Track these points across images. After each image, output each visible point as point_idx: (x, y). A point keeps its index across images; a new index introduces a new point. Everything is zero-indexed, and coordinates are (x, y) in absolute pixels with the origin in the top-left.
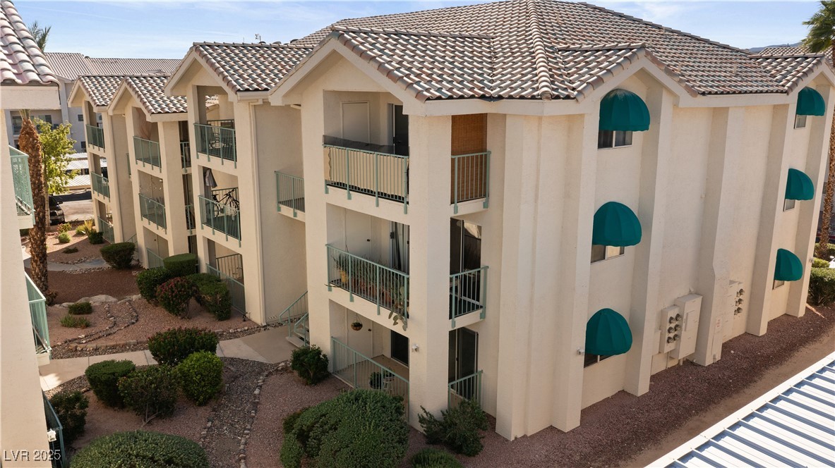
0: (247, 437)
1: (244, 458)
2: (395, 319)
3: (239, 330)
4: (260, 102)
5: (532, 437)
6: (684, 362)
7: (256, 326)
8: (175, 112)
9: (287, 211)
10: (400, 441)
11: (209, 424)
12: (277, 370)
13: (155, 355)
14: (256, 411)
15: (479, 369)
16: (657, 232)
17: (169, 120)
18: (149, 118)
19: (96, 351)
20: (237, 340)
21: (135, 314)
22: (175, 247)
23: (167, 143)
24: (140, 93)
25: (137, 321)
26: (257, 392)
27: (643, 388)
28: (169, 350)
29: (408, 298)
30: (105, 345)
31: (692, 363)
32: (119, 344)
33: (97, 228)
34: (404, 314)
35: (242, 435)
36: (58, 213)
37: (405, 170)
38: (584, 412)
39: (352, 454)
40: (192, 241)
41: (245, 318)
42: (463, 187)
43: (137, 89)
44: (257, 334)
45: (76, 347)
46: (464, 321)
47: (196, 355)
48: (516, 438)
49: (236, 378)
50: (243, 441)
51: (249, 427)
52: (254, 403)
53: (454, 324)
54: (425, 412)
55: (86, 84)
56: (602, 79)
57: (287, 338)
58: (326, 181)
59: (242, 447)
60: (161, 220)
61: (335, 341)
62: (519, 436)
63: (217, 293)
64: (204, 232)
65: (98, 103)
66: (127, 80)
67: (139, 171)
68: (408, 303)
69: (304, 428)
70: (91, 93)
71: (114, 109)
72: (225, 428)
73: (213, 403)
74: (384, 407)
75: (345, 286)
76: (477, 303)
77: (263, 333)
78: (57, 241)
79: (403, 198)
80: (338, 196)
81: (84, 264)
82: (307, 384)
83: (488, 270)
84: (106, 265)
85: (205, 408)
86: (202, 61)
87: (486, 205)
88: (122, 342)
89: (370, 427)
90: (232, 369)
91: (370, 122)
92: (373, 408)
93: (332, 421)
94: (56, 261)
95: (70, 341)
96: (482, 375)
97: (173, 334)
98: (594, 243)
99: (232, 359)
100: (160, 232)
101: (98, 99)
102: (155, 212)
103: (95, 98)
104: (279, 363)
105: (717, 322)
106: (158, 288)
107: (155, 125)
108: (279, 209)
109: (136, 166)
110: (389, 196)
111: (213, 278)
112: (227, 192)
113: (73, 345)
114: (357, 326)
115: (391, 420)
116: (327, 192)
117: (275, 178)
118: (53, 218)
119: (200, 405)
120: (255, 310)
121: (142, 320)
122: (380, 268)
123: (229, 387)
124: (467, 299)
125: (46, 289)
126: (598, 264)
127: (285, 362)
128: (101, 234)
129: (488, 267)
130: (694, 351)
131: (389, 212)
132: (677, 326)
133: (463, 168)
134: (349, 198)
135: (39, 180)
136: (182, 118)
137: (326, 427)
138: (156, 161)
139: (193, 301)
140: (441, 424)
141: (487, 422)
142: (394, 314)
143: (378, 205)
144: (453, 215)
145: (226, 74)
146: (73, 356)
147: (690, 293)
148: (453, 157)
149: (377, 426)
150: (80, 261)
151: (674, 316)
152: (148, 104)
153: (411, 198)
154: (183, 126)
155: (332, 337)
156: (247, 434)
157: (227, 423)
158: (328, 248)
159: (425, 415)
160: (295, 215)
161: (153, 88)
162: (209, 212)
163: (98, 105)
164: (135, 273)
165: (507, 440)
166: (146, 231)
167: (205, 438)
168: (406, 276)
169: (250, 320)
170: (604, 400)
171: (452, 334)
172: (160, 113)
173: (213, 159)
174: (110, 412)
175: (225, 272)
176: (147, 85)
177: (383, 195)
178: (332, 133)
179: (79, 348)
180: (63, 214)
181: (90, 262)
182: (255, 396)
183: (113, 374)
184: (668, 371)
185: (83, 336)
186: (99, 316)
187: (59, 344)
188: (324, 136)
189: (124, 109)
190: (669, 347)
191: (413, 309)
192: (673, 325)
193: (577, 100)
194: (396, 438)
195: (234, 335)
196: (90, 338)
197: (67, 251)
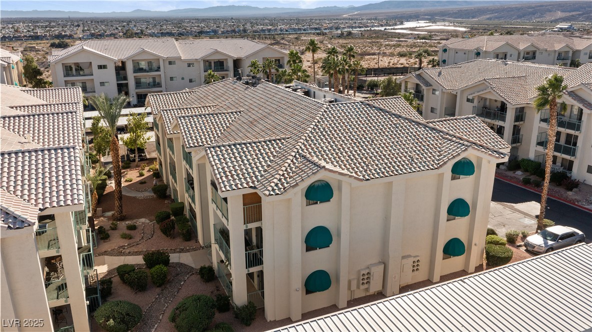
3: (191, 248)
5: (278, 321)
6: (377, 293)
7: (200, 246)
11: (157, 296)
12: (196, 272)
14: (178, 293)
16: (345, 239)
19: (129, 254)
20: (188, 254)
21: (153, 233)
22: (180, 197)
25: (151, 238)
26: (182, 283)
28: (149, 261)
29: (230, 259)
30: (133, 250)
31: (381, 294)
35: (167, 303)
41: (197, 241)
42: (250, 217)
44: (198, 251)
46: (255, 269)
47: (157, 266)
49: (178, 275)
50: (166, 306)
51: (172, 299)
52: (179, 288)
53: (249, 271)
57: (208, 256)
58: (212, 197)
59: (164, 309)
60: (175, 180)
66: (161, 112)
72: (162, 299)
73: (163, 286)
75: (218, 243)
77: (201, 251)
78: (138, 175)
79: (227, 219)
80: (215, 206)
81: (146, 192)
85: (159, 288)
88: (141, 250)
94: (134, 189)
95: (121, 247)
99: (181, 264)
105: (394, 276)
109: (168, 150)
110: (224, 216)
113: (121, 250)
114: (222, 261)
116: (212, 203)
119: (157, 287)
120: (200, 239)
121: (154, 236)
123: (173, 279)
126: (310, 252)
130: (381, 288)
131: (225, 222)
132: (368, 277)
133: (249, 210)
134: (217, 209)
140: (240, 310)
142: (228, 262)
144: (245, 229)
146: (119, 255)
148: (244, 207)
150: (146, 190)
151: (366, 273)
153: (229, 221)
155: (217, 265)
156: (169, 303)
157: (165, 296)
158: (214, 226)
164: (166, 202)
166: (172, 180)
167: (153, 303)
168: (229, 250)
169: (199, 242)
170: (322, 308)
171: (247, 274)
174: (125, 287)
177: (223, 214)
179: (123, 252)
180: (146, 156)
181: (149, 191)
182: (181, 285)
183: (125, 271)
185: (127, 244)
186: (138, 232)
187: (116, 248)
188: (211, 180)
190: (362, 287)
191: (232, 264)
192: (366, 277)
193: (283, 195)
195: (188, 251)
196: (130, 246)
197: (142, 183)
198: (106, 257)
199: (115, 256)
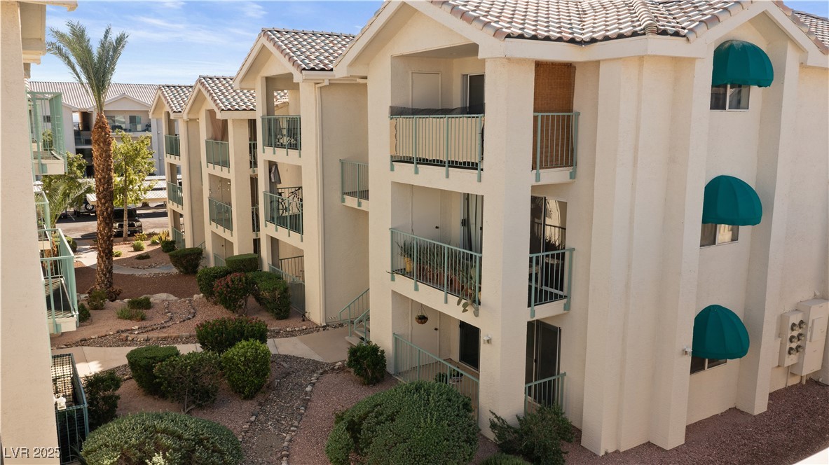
0: (293, 434)
1: (287, 456)
2: (465, 306)
3: (297, 329)
4: (326, 83)
5: (626, 453)
6: (807, 381)
7: (315, 326)
8: (244, 110)
9: (351, 202)
10: (468, 441)
11: (253, 418)
12: (333, 369)
13: (203, 345)
14: (306, 408)
15: (562, 371)
16: (780, 214)
17: (238, 118)
18: (219, 116)
19: (147, 342)
20: (293, 339)
21: (192, 311)
22: (240, 246)
23: (237, 140)
24: (212, 92)
25: (193, 317)
26: (309, 389)
27: (760, 406)
28: (217, 338)
29: (480, 283)
30: (156, 336)
31: (817, 383)
32: (171, 337)
33: (170, 238)
34: (475, 301)
35: (288, 431)
36: (136, 224)
37: (479, 131)
38: (690, 429)
39: (410, 450)
40: (256, 243)
41: (304, 318)
42: (546, 152)
43: (209, 88)
44: (315, 334)
45: (127, 336)
46: (545, 312)
47: (243, 343)
48: (606, 453)
49: (288, 374)
50: (288, 438)
51: (296, 424)
52: (305, 400)
53: (533, 314)
54: (496, 417)
55: (165, 93)
56: (717, 17)
57: (347, 338)
58: (392, 157)
59: (286, 444)
60: (227, 224)
61: (397, 340)
62: (610, 451)
63: (275, 289)
64: (268, 230)
65: (175, 110)
66: (200, 81)
67: (209, 174)
68: (480, 288)
69: (356, 419)
70: (169, 100)
71: (189, 113)
72: (269, 423)
73: (260, 398)
74: (450, 400)
75: (409, 274)
76: (560, 293)
77: (322, 333)
78: (132, 249)
79: (477, 164)
80: (405, 173)
81: (153, 269)
82: (364, 384)
83: (574, 252)
84: (175, 271)
85: (251, 402)
86: (270, 46)
87: (573, 176)
88: (174, 335)
89: (431, 420)
90: (285, 365)
91: (442, 85)
92: (437, 399)
93: (389, 412)
94: (127, 266)
95: (122, 331)
96: (565, 378)
97: (223, 322)
98: (704, 222)
99: (286, 356)
100: (226, 234)
101: (175, 107)
102: (222, 216)
103: (172, 105)
104: (336, 363)
106: (216, 283)
107: (225, 122)
108: (343, 200)
109: (208, 170)
110: (460, 163)
111: (275, 277)
112: (294, 190)
113: (125, 335)
114: (422, 319)
115: (458, 415)
116: (392, 169)
117: (340, 168)
118: (132, 229)
119: (246, 398)
120: (315, 310)
121: (198, 316)
122: (448, 248)
123: (279, 383)
124: (549, 289)
125: (110, 286)
126: (707, 249)
127: (343, 361)
128: (173, 242)
129: (574, 249)
130: (819, 368)
131: (461, 181)
132: (800, 335)
133: (547, 130)
134: (417, 172)
135: (109, 175)
136: (250, 115)
137: (382, 418)
138: (225, 164)
139: (251, 300)
140: (516, 431)
141: (571, 434)
142: (464, 301)
143: (447, 177)
144: (535, 183)
145: (292, 54)
146: (122, 345)
147: (815, 297)
148: (536, 114)
149: (439, 420)
150: (151, 267)
151: (797, 323)
152: (218, 101)
153: (485, 165)
154: (252, 123)
155: (394, 334)
156: (294, 431)
157: (273, 418)
158: (392, 232)
159: (496, 420)
160: (359, 204)
161: (226, 88)
162: (272, 210)
163: (175, 112)
165: (595, 455)
166: (214, 235)
167: (246, 432)
168: (478, 255)
169: (309, 320)
170: (711, 418)
171: (530, 324)
172: (229, 110)
173: (279, 150)
174: (150, 400)
175: (288, 271)
176: (220, 85)
177: (454, 164)
178: (400, 103)
179: (130, 338)
180: (141, 226)
181: (160, 268)
182: (306, 393)
183: (154, 358)
184: (788, 389)
185: (137, 327)
186: (157, 312)
187: (111, 333)
188: (391, 107)
189: (198, 113)
190: (790, 360)
191: (485, 295)
192: (795, 333)
193: (688, 40)
194: (464, 437)
195: (291, 334)
196: (143, 330)
197: (140, 257)
198: (86, 349)
199: (111, 346)
